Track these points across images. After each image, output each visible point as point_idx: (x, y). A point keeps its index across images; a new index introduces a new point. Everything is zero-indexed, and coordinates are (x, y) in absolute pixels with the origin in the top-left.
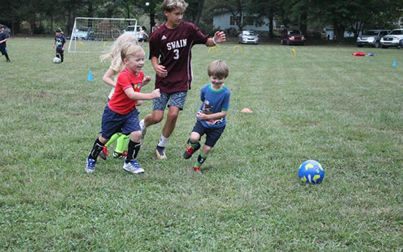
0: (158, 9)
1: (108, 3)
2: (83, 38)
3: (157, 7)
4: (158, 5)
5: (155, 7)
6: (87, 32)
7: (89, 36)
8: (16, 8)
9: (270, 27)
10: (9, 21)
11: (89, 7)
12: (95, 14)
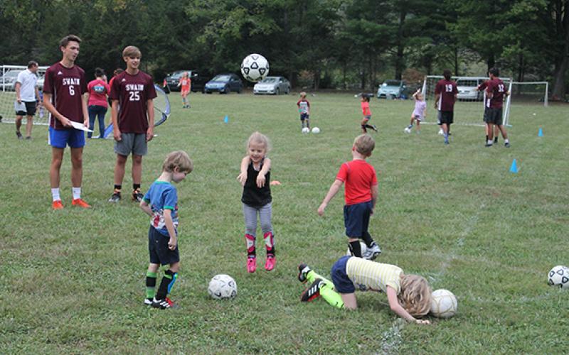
0: (506, 54)
1: (426, 46)
2: (394, 95)
3: (504, 52)
4: (506, 49)
5: (502, 52)
6: (399, 87)
7: (401, 92)
8: (296, 52)
10: (286, 71)
11: (399, 50)
12: (408, 60)
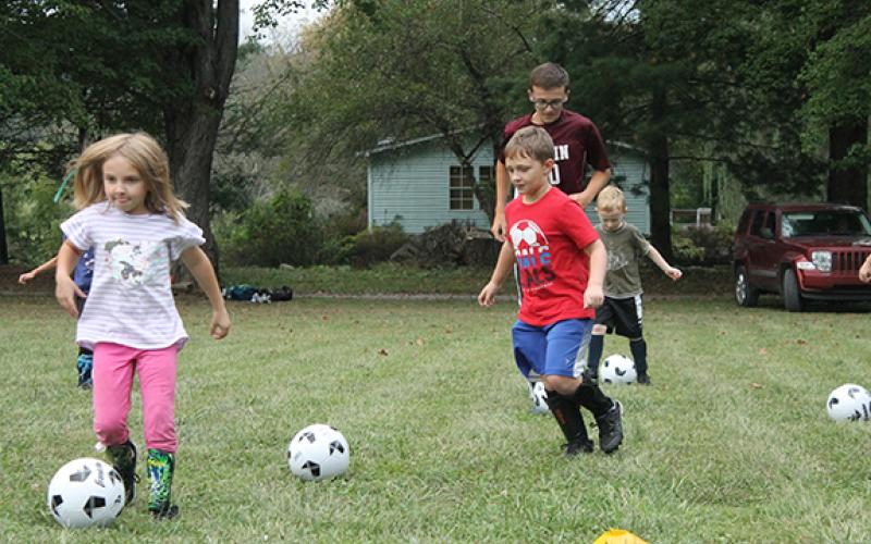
9: (653, 202)
